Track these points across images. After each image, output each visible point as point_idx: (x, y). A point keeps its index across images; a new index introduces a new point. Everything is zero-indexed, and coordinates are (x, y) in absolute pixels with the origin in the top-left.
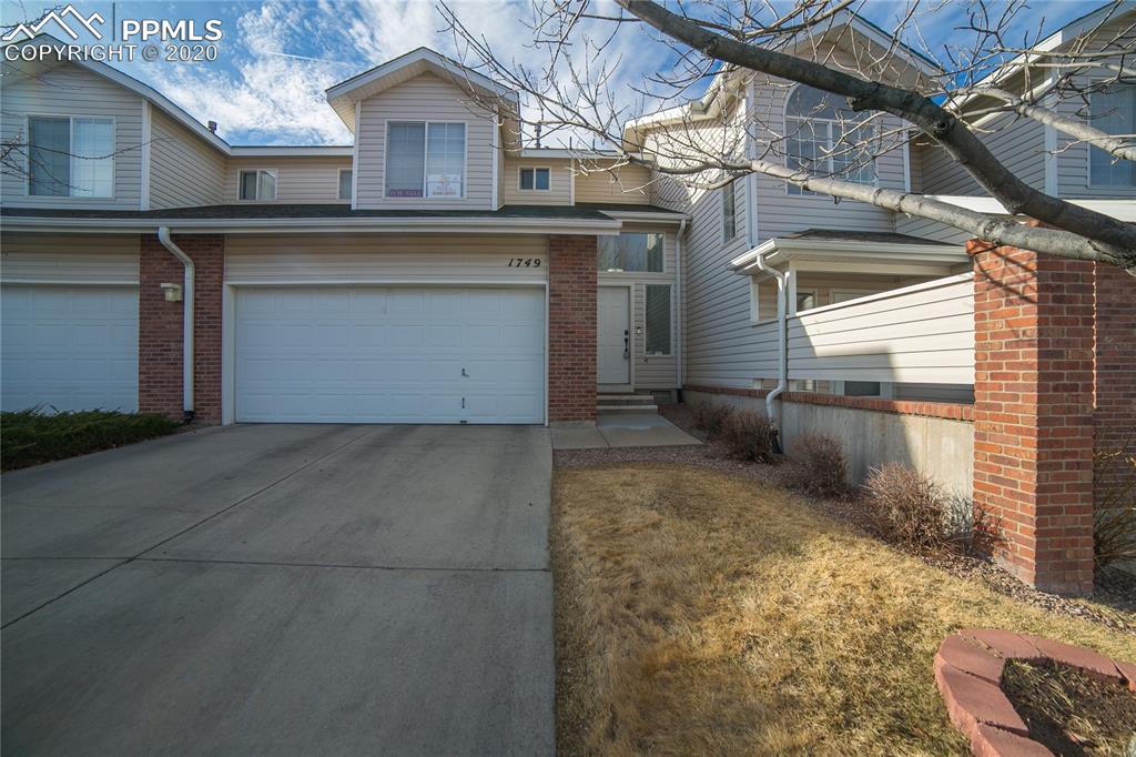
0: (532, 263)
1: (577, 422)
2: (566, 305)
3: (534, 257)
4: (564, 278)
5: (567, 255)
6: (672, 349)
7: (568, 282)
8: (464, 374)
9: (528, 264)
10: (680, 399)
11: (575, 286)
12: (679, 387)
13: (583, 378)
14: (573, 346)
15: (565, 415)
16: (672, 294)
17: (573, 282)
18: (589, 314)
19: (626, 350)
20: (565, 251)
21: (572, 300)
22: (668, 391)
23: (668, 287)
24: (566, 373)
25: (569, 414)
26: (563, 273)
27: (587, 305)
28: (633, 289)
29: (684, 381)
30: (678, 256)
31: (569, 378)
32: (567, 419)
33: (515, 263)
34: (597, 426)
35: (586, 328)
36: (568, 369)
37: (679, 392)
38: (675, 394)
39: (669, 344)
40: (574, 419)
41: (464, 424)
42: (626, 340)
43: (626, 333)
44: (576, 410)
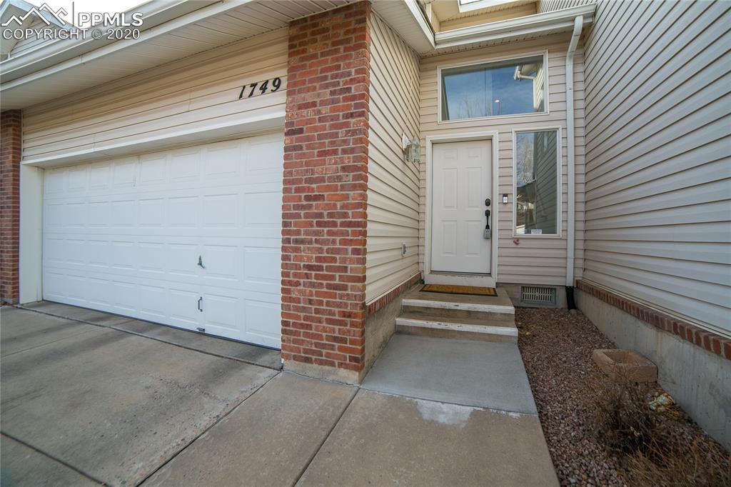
0: (270, 86)
1: (326, 368)
2: (309, 147)
3: (271, 76)
4: (309, 97)
5: (314, 56)
6: (560, 226)
7: (314, 104)
8: (200, 264)
9: (263, 89)
10: (571, 303)
11: (326, 110)
12: (570, 283)
13: (336, 287)
14: (319, 224)
15: (306, 351)
16: (560, 143)
17: (323, 103)
18: (349, 160)
19: (487, 227)
20: (312, 51)
21: (320, 137)
22: (551, 289)
23: (554, 132)
24: (307, 276)
25: (313, 352)
26: (308, 90)
27: (345, 142)
28: (496, 141)
29: (580, 274)
30: (570, 84)
31: (312, 285)
32: (308, 360)
33: (248, 90)
34: (361, 382)
35: (343, 187)
36: (310, 267)
37: (570, 292)
38: (562, 295)
39: (554, 219)
40: (321, 363)
41: (201, 333)
42: (488, 214)
43: (488, 203)
44: (324, 346)
